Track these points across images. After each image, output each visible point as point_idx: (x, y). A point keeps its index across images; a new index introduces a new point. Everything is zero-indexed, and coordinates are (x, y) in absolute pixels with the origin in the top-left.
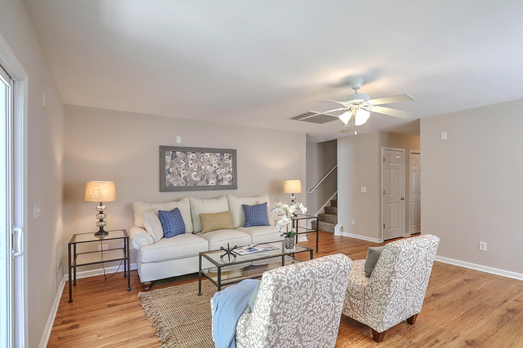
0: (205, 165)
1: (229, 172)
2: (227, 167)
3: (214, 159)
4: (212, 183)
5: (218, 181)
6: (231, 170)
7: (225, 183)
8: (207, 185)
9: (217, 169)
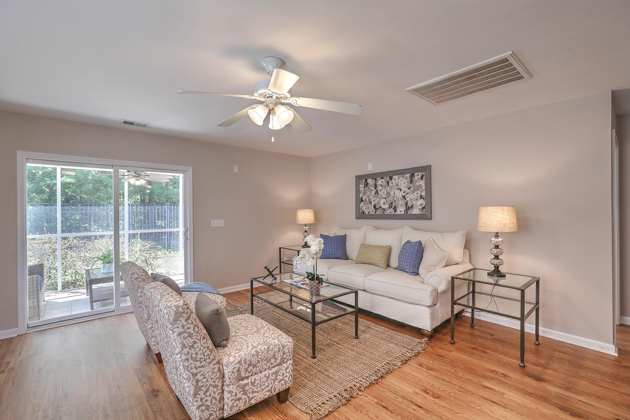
0: (394, 190)
1: (421, 197)
2: (418, 190)
3: (402, 182)
4: (401, 211)
5: (408, 208)
6: (424, 194)
7: (416, 211)
8: (395, 213)
9: (407, 194)
